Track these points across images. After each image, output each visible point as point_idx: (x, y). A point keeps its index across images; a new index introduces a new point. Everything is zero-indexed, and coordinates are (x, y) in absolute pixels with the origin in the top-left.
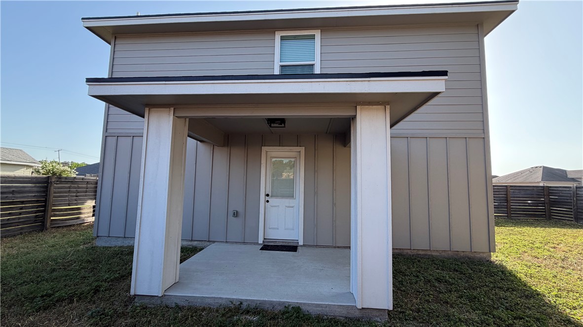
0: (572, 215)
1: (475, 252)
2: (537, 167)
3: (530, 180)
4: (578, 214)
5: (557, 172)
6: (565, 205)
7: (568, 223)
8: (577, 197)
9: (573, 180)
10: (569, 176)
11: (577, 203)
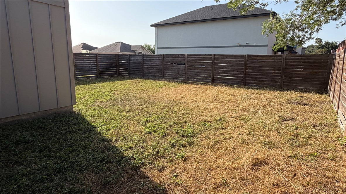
0: (127, 72)
1: (61, 108)
2: (118, 43)
3: (114, 51)
4: (130, 71)
5: (127, 46)
6: (125, 66)
7: (126, 77)
8: (130, 61)
9: (133, 51)
10: (132, 49)
11: (130, 65)
